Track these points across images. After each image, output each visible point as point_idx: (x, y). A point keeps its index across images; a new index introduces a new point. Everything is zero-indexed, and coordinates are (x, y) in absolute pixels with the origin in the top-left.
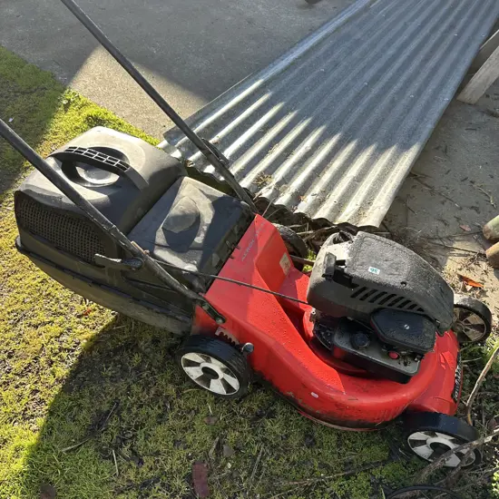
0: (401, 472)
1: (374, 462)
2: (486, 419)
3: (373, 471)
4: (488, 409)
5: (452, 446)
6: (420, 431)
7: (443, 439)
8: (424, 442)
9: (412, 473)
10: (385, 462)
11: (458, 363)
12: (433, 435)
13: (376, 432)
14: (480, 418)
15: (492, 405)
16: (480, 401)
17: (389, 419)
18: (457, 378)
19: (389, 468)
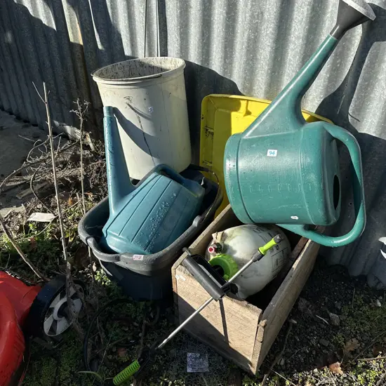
0: (71, 351)
1: (54, 375)
2: (58, 271)
3: (63, 377)
4: (51, 266)
5: (65, 300)
6: (43, 320)
7: (58, 304)
8: (55, 322)
9: (75, 342)
10: (59, 364)
11: (4, 271)
12: (51, 310)
13: (30, 365)
14: (55, 275)
15: (49, 262)
16: (42, 269)
17: (24, 347)
18: (15, 276)
19: (64, 361)
